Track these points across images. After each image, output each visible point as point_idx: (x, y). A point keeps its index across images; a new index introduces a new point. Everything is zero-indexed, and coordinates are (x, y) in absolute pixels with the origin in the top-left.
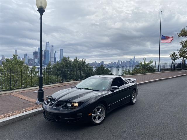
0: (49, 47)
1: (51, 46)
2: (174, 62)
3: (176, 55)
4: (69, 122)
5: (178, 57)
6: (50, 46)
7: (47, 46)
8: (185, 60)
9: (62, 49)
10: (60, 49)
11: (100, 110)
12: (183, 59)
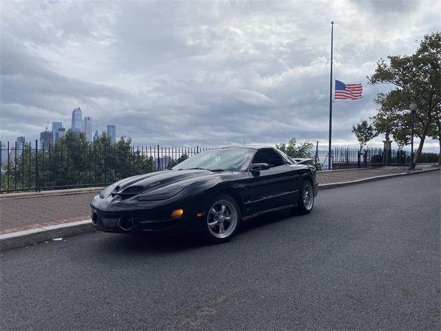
0: (81, 120)
1: (85, 118)
2: (365, 147)
3: (368, 127)
4: (150, 230)
5: (374, 132)
6: (83, 119)
7: (76, 117)
8: (391, 142)
9: (114, 127)
10: (108, 126)
11: (223, 207)
12: (387, 138)
